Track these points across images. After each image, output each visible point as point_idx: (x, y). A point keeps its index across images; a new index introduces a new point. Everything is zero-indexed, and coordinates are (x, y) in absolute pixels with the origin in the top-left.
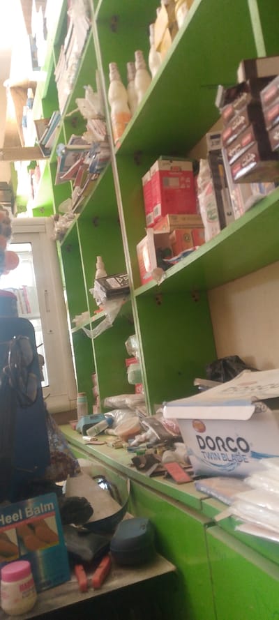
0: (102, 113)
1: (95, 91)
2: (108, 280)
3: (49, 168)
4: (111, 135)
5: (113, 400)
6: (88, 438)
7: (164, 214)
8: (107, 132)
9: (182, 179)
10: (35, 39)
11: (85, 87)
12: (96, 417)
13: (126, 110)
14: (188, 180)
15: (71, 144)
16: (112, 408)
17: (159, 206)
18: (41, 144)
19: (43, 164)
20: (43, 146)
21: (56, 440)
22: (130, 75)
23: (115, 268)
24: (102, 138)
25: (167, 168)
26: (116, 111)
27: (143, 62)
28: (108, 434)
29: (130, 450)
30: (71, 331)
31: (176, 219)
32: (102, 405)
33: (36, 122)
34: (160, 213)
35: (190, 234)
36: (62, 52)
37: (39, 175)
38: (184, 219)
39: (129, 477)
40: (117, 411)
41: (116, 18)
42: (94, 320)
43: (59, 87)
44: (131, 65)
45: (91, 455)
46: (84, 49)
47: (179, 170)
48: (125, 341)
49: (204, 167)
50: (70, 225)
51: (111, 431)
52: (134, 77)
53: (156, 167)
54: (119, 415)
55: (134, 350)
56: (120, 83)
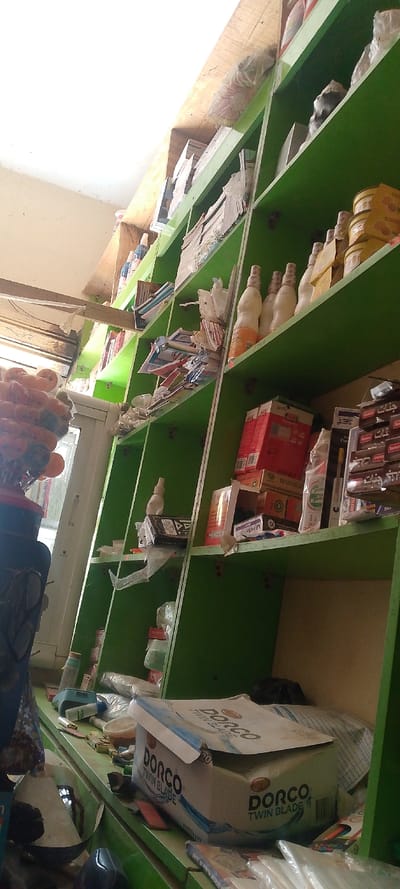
0: (224, 318)
1: (225, 286)
2: (163, 521)
3: (137, 343)
4: (227, 348)
5: (116, 679)
6: (65, 722)
7: (260, 466)
8: (223, 342)
9: (296, 432)
10: (174, 185)
11: (214, 279)
12: (85, 695)
13: (254, 326)
14: (302, 435)
15: (174, 340)
16: (111, 690)
17: (257, 455)
18: (137, 312)
19: (131, 335)
20: (138, 316)
21: (26, 716)
22: (273, 286)
23: (177, 506)
24: (215, 347)
25: (282, 413)
26: (241, 323)
27: (293, 279)
28: (93, 725)
29: (117, 761)
30: (91, 560)
31: (272, 477)
32: (98, 679)
33: (139, 282)
34: (255, 464)
35: (284, 503)
36: (202, 220)
37: (121, 345)
38: (282, 481)
39: (106, 802)
40: (116, 697)
41: (277, 214)
42: (127, 559)
43: (183, 256)
44: (278, 274)
45: (62, 748)
46: (228, 232)
47: (295, 419)
48: (158, 606)
49: (323, 439)
50: (139, 424)
51: (98, 721)
52: (278, 290)
53: (267, 407)
54: (117, 703)
55: (166, 623)
56: (259, 293)
